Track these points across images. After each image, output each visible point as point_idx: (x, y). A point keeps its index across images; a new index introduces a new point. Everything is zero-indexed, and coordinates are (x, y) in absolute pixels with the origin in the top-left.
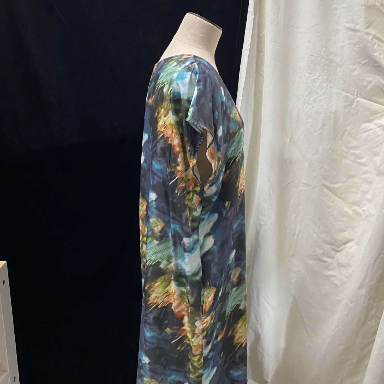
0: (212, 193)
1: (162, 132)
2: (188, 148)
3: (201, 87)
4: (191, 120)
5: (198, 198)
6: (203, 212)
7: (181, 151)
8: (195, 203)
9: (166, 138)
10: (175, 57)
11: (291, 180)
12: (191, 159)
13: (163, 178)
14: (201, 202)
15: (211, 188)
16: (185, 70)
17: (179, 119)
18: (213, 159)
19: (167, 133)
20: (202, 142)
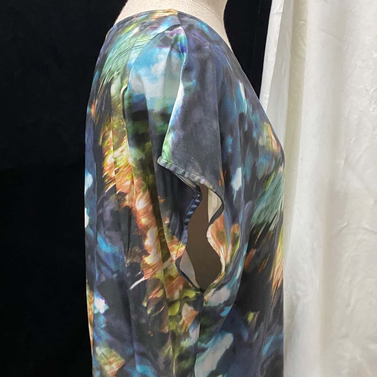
0: (222, 302)
1: (113, 180)
2: (165, 220)
3: (193, 83)
4: (170, 164)
5: (191, 311)
6: (204, 337)
7: (151, 225)
8: (186, 322)
9: (119, 194)
10: (137, 17)
11: (345, 224)
12: (172, 243)
13: (118, 272)
14: (197, 319)
15: (218, 291)
16: (155, 43)
17: (146, 154)
18: (222, 244)
19: (121, 185)
20: (197, 204)
